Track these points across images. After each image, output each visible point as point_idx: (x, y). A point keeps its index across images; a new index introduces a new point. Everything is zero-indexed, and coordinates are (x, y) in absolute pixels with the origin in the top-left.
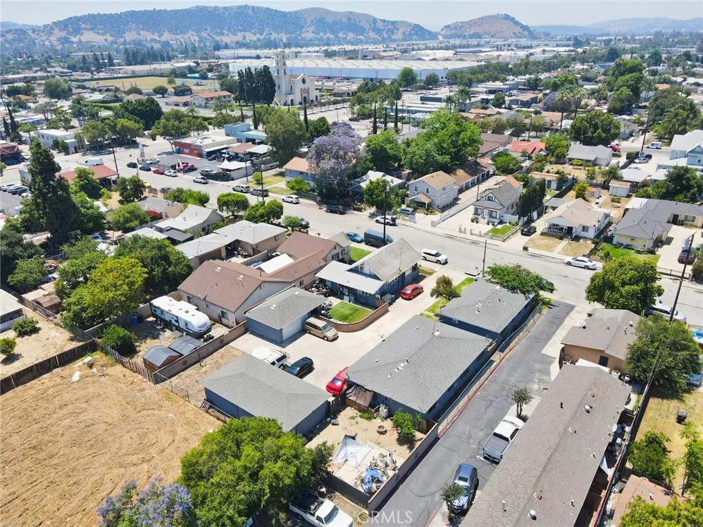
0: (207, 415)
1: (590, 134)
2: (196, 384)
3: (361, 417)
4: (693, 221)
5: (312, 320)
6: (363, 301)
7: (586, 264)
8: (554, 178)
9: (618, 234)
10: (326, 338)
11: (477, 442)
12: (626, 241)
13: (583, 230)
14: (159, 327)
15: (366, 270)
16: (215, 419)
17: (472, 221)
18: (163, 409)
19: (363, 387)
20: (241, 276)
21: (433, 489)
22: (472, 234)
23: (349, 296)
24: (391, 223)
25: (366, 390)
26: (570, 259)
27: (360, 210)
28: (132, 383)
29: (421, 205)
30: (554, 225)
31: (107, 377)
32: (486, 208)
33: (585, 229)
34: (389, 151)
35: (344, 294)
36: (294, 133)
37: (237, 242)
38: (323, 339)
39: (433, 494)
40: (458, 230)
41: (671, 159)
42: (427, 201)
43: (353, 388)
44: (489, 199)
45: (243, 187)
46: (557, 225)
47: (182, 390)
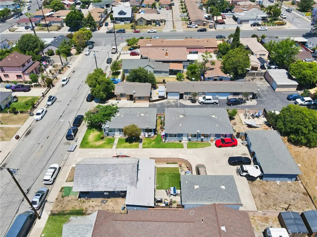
2: (295, 198)
47: (306, 200)
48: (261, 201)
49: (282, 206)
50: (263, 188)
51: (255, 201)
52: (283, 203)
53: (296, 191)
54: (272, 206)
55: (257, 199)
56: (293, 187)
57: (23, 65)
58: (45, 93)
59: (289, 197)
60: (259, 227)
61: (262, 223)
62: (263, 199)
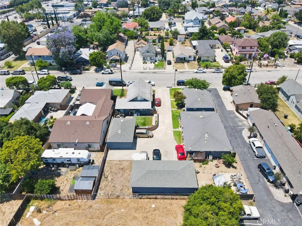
0: (142, 200)
1: (152, 17)
2: (115, 188)
3: (203, 164)
4: (215, 46)
5: (137, 131)
6: (145, 113)
7: (203, 71)
8: (157, 38)
9: (203, 57)
10: (149, 137)
11: (248, 153)
12: (206, 59)
13: (189, 58)
14: (53, 169)
15: (139, 99)
16: (148, 200)
17: (144, 63)
18: (114, 210)
19: (199, 151)
20: (69, 122)
21: (257, 178)
22: (150, 69)
23: (136, 113)
24: (111, 73)
25: (201, 152)
26: (196, 70)
27: (88, 70)
28: (80, 206)
29: (116, 61)
30: (178, 58)
31: (58, 211)
32: (149, 56)
33: (190, 57)
34: (83, 36)
35: (133, 113)
36: (20, 33)
37: (47, 104)
38: (148, 137)
39: (259, 180)
40: (143, 69)
41: (187, 24)
42: (118, 58)
43: (194, 154)
44: (148, 52)
45: (5, 72)
46: (179, 58)
47: (112, 195)
48: (116, 164)
49: (109, 176)
50: (128, 169)
51: (117, 160)
52: (112, 177)
53: (122, 191)
54: (111, 170)
55: (118, 162)
56: (126, 190)
57: (243, 48)
58: (223, 67)
59: (117, 184)
60: (97, 159)
61: (99, 161)
62: (117, 166)
